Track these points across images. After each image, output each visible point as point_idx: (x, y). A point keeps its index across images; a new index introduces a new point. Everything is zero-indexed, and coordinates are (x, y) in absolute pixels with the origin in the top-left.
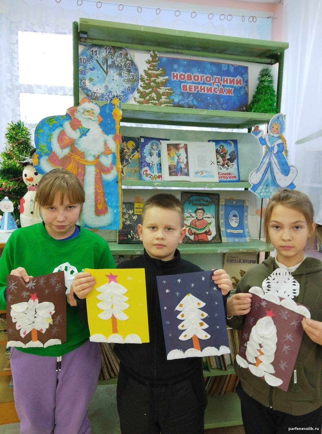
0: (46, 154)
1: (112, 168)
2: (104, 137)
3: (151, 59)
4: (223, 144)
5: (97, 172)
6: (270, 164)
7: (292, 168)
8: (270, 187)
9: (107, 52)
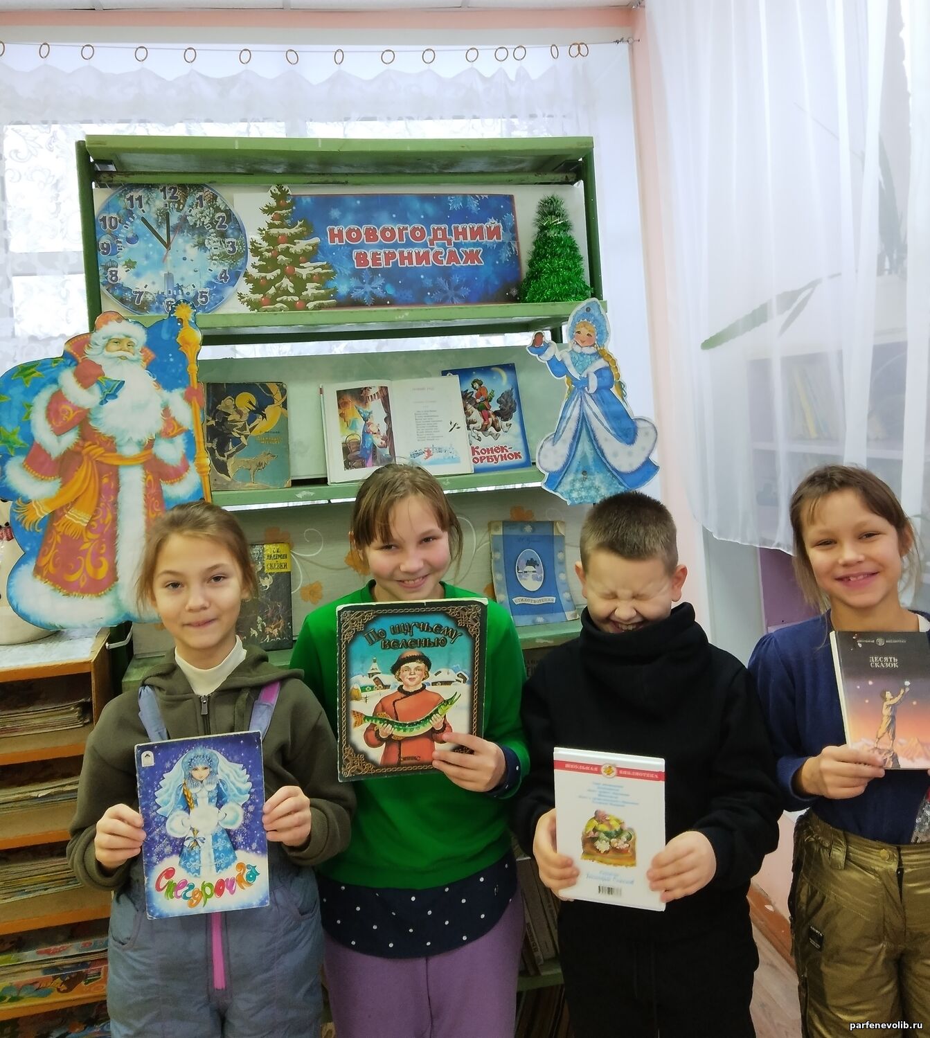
0: (19, 451)
1: (186, 468)
2: (162, 397)
3: (273, 203)
4: (479, 377)
5: (150, 481)
6: (583, 420)
7: (640, 424)
8: (592, 474)
9: (168, 197)
